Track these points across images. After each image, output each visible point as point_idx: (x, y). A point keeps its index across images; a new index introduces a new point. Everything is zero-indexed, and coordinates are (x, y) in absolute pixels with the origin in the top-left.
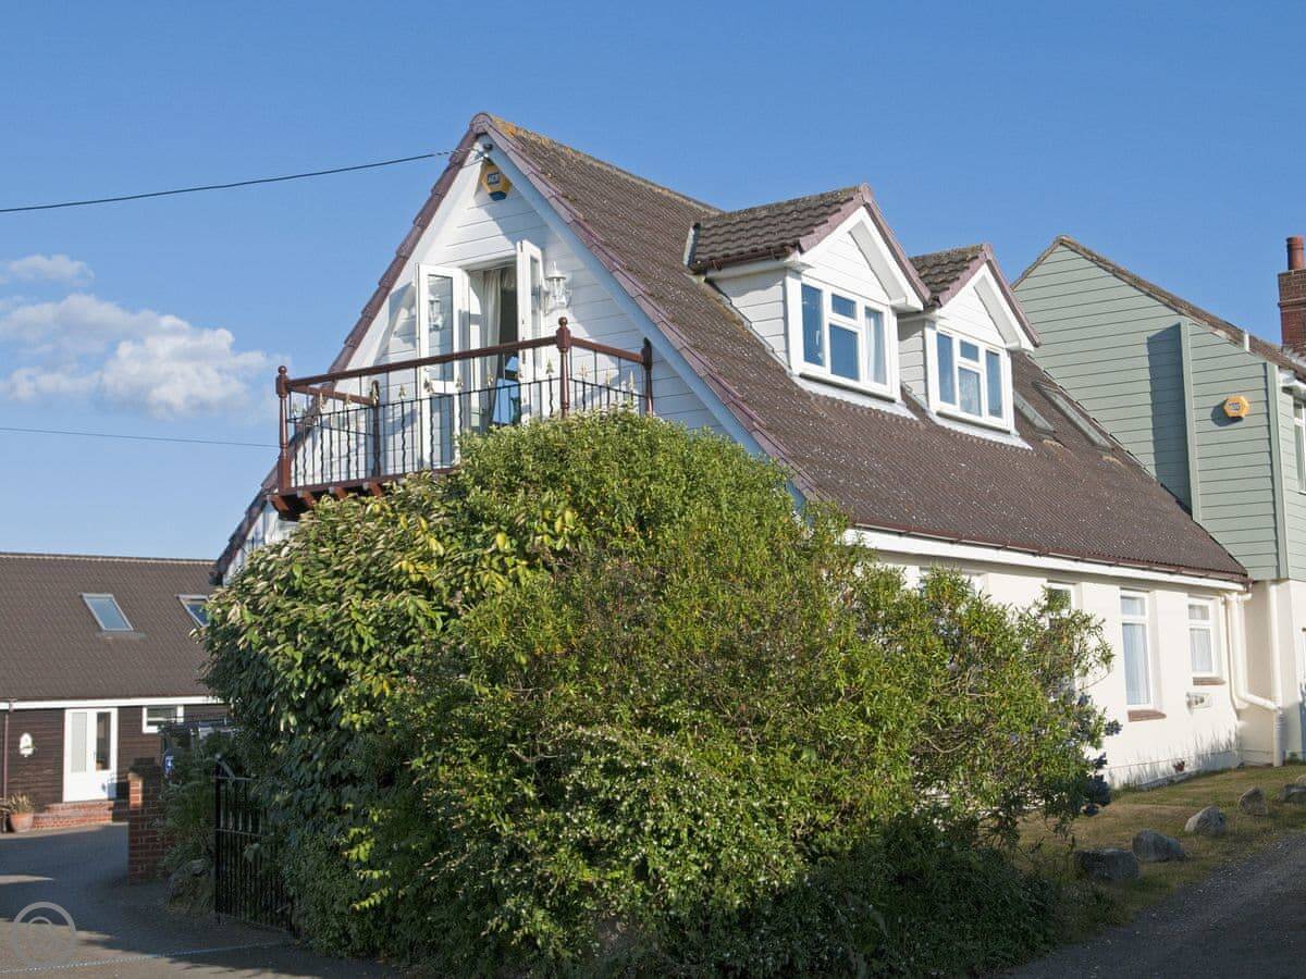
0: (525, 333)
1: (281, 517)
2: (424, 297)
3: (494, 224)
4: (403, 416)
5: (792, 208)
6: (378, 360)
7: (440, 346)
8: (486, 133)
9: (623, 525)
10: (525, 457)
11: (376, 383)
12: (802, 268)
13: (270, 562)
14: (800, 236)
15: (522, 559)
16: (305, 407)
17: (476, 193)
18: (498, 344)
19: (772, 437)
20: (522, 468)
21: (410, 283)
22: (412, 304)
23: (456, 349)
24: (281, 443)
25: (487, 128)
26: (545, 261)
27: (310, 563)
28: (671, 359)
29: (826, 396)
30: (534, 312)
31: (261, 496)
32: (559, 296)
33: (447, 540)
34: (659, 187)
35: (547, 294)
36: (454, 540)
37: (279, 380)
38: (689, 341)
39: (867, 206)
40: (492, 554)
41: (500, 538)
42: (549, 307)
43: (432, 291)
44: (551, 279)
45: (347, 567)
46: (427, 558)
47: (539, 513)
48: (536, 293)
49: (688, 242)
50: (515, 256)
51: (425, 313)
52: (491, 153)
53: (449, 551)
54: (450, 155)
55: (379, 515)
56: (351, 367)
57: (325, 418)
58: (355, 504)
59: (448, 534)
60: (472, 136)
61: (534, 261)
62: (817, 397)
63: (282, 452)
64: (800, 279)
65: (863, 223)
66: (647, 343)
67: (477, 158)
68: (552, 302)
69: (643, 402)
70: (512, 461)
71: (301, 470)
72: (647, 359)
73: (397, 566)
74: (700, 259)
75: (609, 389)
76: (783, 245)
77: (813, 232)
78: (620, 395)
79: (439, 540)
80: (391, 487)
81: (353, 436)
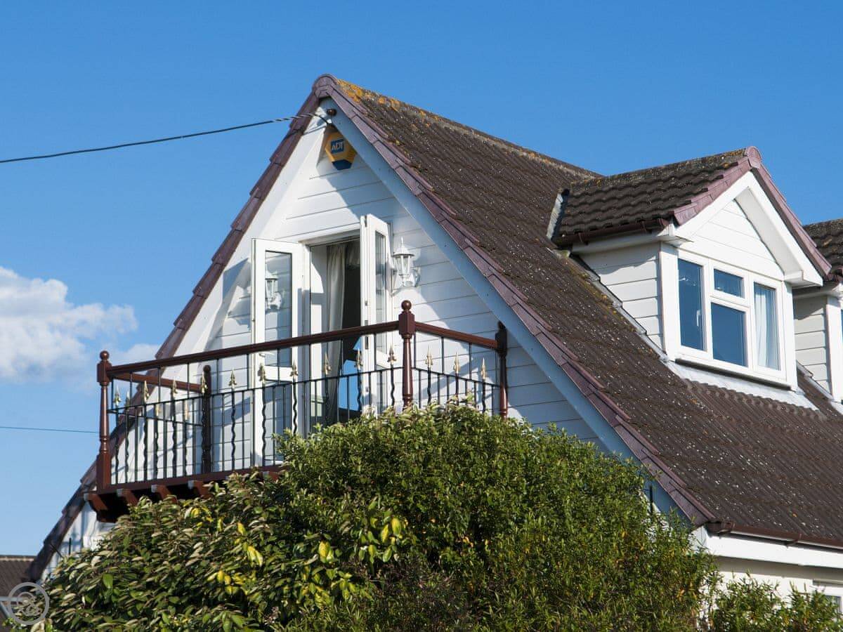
0: (369, 316)
1: (99, 518)
2: (261, 274)
3: (338, 195)
4: (233, 406)
5: (671, 173)
6: (210, 344)
7: (277, 328)
8: (329, 97)
9: (455, 534)
10: (353, 458)
11: (207, 370)
12: (680, 242)
13: (80, 571)
14: (676, 207)
15: (346, 571)
16: (128, 396)
17: (319, 161)
18: (341, 329)
19: (637, 433)
20: (350, 471)
21: (247, 259)
22: (247, 283)
23: (295, 334)
24: (102, 436)
25: (330, 91)
26: (392, 235)
27: (122, 572)
28: (527, 345)
29: (706, 385)
30: (379, 292)
31: (79, 493)
32: (406, 274)
33: (268, 549)
34: (524, 150)
35: (394, 272)
36: (275, 549)
37: (100, 367)
38: (547, 325)
39: (754, 171)
40: (313, 566)
41: (322, 547)
42: (397, 286)
43: (270, 268)
44: (397, 256)
45: (160, 578)
46: (245, 568)
47: (365, 521)
48: (382, 271)
49: (554, 210)
50: (358, 230)
51: (261, 292)
52: (335, 118)
53: (270, 560)
54: (290, 121)
55: (198, 520)
56: (179, 353)
57: (149, 408)
58: (175, 507)
59: (268, 543)
60: (314, 100)
61: (379, 236)
62: (695, 385)
63: (102, 445)
64: (677, 254)
65: (750, 189)
66: (501, 326)
67: (319, 124)
68: (398, 282)
69: (497, 392)
70: (339, 463)
71: (122, 464)
72: (500, 345)
73: (211, 578)
74: (564, 232)
75: (457, 378)
76: (656, 218)
77: (690, 202)
78: (470, 385)
79: (259, 549)
80: (213, 489)
81: (180, 427)
